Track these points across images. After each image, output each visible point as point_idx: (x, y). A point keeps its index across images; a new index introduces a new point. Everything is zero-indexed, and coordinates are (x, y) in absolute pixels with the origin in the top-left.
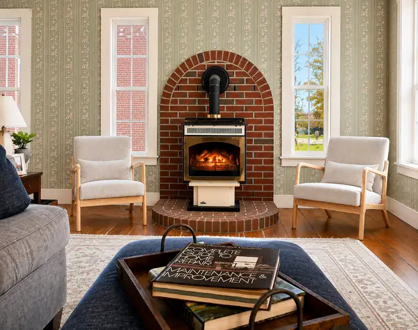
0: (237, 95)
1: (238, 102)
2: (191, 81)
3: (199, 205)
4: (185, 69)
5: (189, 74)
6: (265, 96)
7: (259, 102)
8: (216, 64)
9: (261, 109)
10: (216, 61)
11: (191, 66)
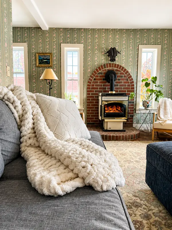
0: (120, 83)
1: (120, 85)
2: (100, 76)
3: (108, 129)
4: (98, 71)
5: (99, 73)
6: (131, 83)
7: (129, 85)
8: (111, 69)
9: (129, 88)
10: (111, 68)
11: (100, 70)
